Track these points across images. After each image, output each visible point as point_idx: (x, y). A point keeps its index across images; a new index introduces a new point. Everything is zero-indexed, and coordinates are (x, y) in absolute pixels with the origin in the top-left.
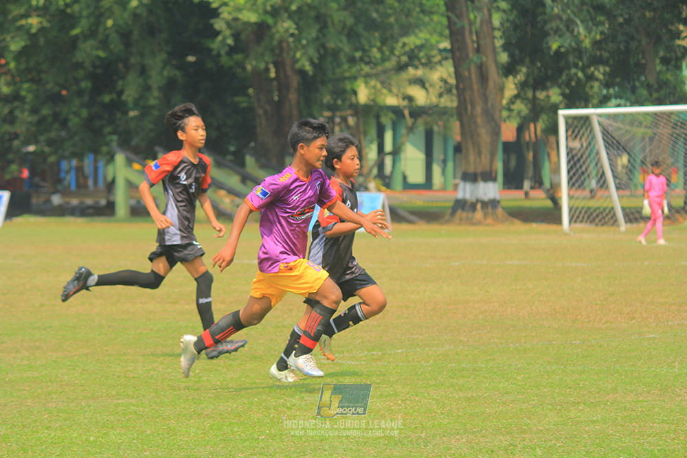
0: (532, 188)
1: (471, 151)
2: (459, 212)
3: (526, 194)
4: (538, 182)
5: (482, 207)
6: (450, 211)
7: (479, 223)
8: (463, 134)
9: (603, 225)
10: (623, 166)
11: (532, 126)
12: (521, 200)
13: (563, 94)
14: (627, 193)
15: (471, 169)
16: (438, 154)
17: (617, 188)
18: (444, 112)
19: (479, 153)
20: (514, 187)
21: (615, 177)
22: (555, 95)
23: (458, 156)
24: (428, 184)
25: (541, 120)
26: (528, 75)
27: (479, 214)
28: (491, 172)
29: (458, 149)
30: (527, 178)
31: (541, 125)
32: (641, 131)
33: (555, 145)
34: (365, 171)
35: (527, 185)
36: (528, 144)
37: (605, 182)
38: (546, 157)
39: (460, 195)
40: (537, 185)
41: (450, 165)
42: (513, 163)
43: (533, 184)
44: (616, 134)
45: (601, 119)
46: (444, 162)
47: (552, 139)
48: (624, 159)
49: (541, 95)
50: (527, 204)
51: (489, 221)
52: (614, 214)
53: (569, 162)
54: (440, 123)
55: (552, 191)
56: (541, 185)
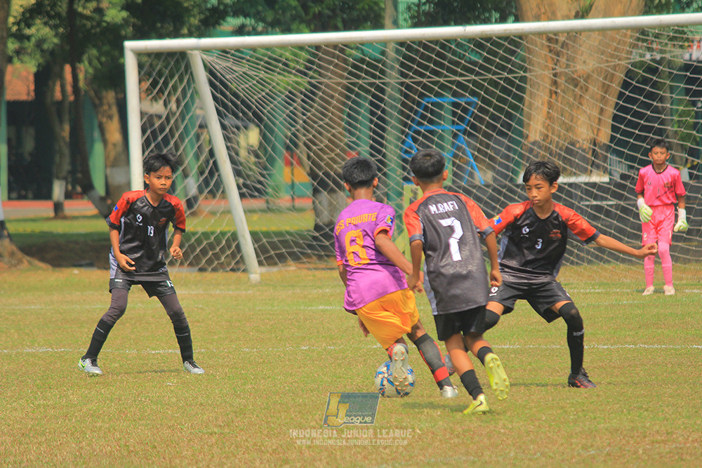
0: (68, 195)
3: (58, 207)
4: (81, 185)
9: (214, 270)
10: (251, 151)
11: (68, 69)
12: (48, 219)
17: (242, 196)
20: (30, 194)
21: (237, 173)
25: (85, 58)
30: (58, 178)
31: (85, 69)
32: (284, 81)
33: (114, 110)
35: (58, 189)
36: (60, 104)
37: (219, 184)
38: (97, 134)
40: (79, 189)
42: (29, 144)
43: (70, 187)
44: (240, 88)
45: (208, 58)
47: (110, 96)
48: (253, 136)
49: (85, 8)
50: (59, 227)
52: (238, 247)
53: (146, 145)
55: (109, 202)
56: (88, 187)
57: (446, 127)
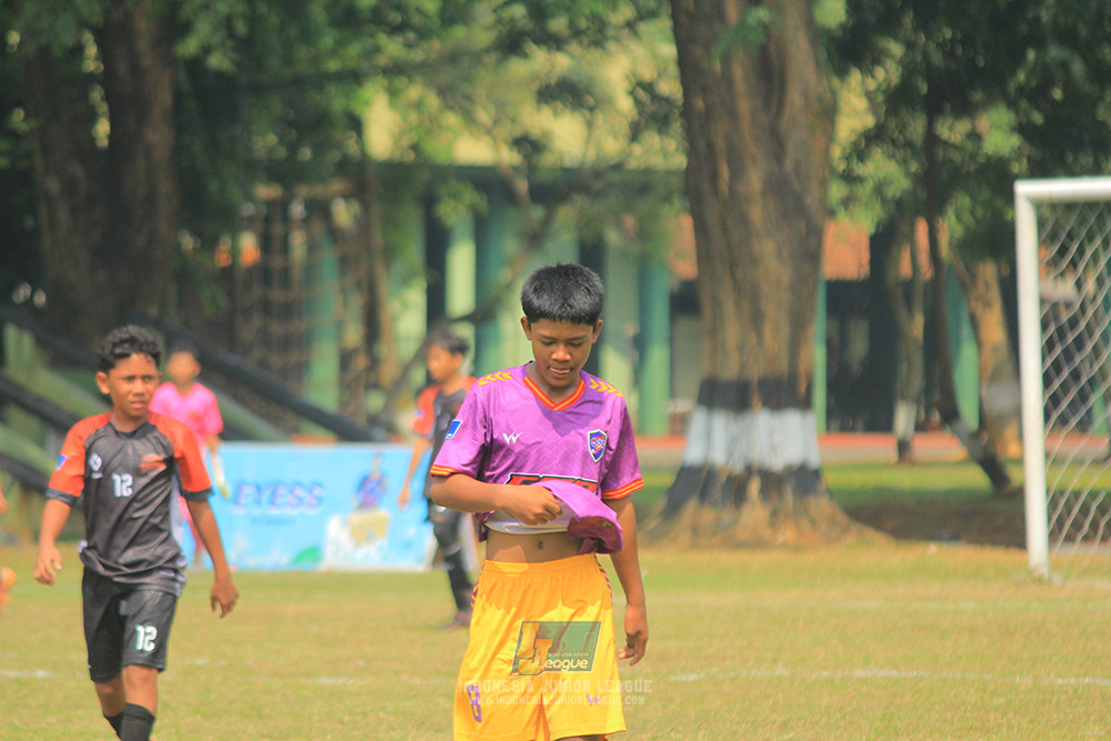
0: (921, 427)
1: (729, 309)
2: (691, 506)
3: (903, 447)
4: (941, 409)
5: (765, 492)
6: (661, 503)
7: (758, 544)
8: (704, 255)
11: (922, 228)
12: (886, 466)
13: (1023, 129)
15: (730, 371)
16: (619, 319)
18: (639, 187)
19: (756, 319)
20: (860, 424)
22: (997, 132)
23: (685, 325)
25: (950, 210)
26: (909, 70)
27: (755, 512)
28: (792, 378)
29: (685, 302)
30: (904, 397)
31: (951, 227)
33: (995, 295)
34: (388, 373)
35: (904, 418)
36: (908, 286)
38: (966, 330)
39: (693, 452)
40: (936, 417)
41: (658, 356)
42: (859, 347)
43: (923, 413)
46: (640, 344)
47: (984, 270)
49: (953, 131)
50: (905, 479)
51: (787, 534)
53: (1048, 348)
54: (630, 221)
55: (985, 437)
56: (950, 415)
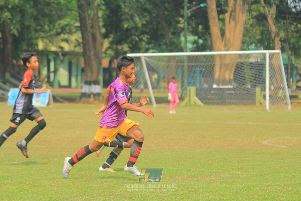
1: (89, 71)
2: (83, 98)
5: (93, 96)
6: (79, 98)
7: (92, 103)
8: (85, 63)
10: (155, 79)
13: (129, 47)
14: (156, 90)
15: (89, 79)
16: (74, 72)
17: (153, 89)
18: (76, 54)
19: (92, 72)
21: (152, 83)
22: (125, 47)
23: (83, 73)
24: (69, 86)
26: (114, 38)
27: (92, 99)
28: (97, 81)
29: (83, 70)
32: (163, 64)
34: (41, 79)
36: (114, 69)
37: (147, 86)
39: (84, 91)
41: (79, 77)
42: (107, 77)
44: (152, 65)
45: (146, 58)
46: (77, 76)
48: (155, 76)
49: (120, 47)
51: (97, 102)
52: (151, 100)
54: (75, 59)
57: (198, 75)
